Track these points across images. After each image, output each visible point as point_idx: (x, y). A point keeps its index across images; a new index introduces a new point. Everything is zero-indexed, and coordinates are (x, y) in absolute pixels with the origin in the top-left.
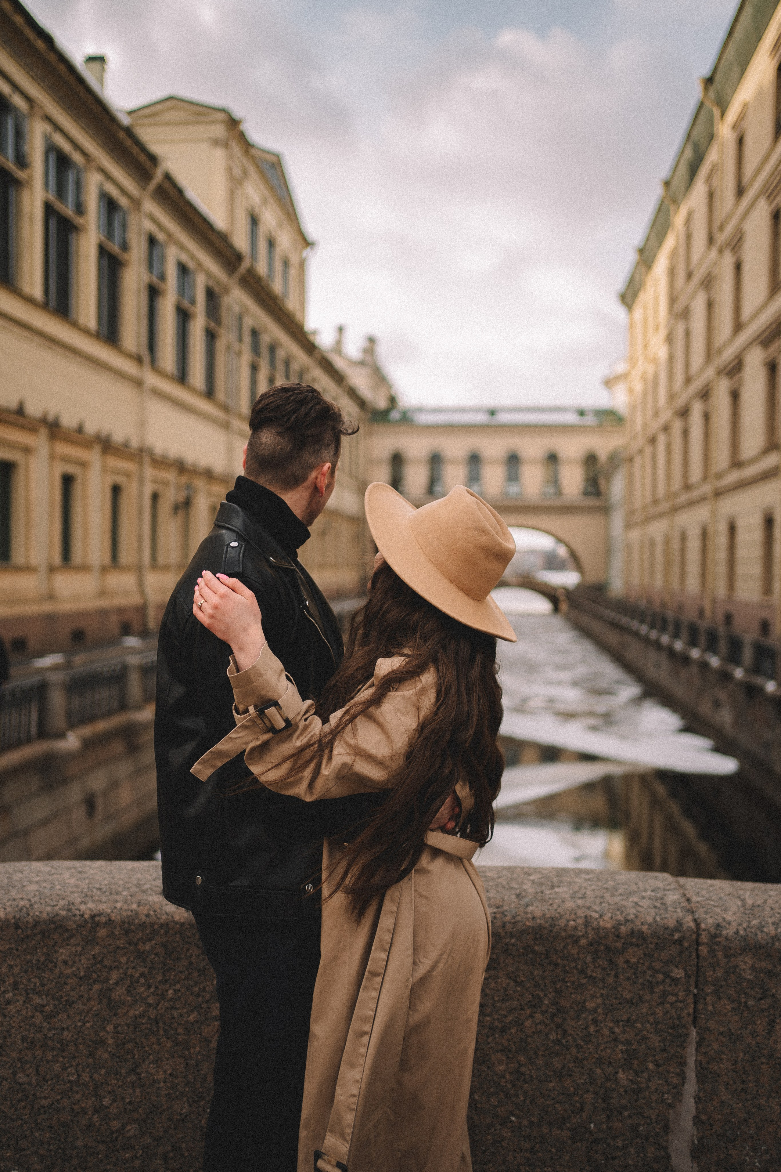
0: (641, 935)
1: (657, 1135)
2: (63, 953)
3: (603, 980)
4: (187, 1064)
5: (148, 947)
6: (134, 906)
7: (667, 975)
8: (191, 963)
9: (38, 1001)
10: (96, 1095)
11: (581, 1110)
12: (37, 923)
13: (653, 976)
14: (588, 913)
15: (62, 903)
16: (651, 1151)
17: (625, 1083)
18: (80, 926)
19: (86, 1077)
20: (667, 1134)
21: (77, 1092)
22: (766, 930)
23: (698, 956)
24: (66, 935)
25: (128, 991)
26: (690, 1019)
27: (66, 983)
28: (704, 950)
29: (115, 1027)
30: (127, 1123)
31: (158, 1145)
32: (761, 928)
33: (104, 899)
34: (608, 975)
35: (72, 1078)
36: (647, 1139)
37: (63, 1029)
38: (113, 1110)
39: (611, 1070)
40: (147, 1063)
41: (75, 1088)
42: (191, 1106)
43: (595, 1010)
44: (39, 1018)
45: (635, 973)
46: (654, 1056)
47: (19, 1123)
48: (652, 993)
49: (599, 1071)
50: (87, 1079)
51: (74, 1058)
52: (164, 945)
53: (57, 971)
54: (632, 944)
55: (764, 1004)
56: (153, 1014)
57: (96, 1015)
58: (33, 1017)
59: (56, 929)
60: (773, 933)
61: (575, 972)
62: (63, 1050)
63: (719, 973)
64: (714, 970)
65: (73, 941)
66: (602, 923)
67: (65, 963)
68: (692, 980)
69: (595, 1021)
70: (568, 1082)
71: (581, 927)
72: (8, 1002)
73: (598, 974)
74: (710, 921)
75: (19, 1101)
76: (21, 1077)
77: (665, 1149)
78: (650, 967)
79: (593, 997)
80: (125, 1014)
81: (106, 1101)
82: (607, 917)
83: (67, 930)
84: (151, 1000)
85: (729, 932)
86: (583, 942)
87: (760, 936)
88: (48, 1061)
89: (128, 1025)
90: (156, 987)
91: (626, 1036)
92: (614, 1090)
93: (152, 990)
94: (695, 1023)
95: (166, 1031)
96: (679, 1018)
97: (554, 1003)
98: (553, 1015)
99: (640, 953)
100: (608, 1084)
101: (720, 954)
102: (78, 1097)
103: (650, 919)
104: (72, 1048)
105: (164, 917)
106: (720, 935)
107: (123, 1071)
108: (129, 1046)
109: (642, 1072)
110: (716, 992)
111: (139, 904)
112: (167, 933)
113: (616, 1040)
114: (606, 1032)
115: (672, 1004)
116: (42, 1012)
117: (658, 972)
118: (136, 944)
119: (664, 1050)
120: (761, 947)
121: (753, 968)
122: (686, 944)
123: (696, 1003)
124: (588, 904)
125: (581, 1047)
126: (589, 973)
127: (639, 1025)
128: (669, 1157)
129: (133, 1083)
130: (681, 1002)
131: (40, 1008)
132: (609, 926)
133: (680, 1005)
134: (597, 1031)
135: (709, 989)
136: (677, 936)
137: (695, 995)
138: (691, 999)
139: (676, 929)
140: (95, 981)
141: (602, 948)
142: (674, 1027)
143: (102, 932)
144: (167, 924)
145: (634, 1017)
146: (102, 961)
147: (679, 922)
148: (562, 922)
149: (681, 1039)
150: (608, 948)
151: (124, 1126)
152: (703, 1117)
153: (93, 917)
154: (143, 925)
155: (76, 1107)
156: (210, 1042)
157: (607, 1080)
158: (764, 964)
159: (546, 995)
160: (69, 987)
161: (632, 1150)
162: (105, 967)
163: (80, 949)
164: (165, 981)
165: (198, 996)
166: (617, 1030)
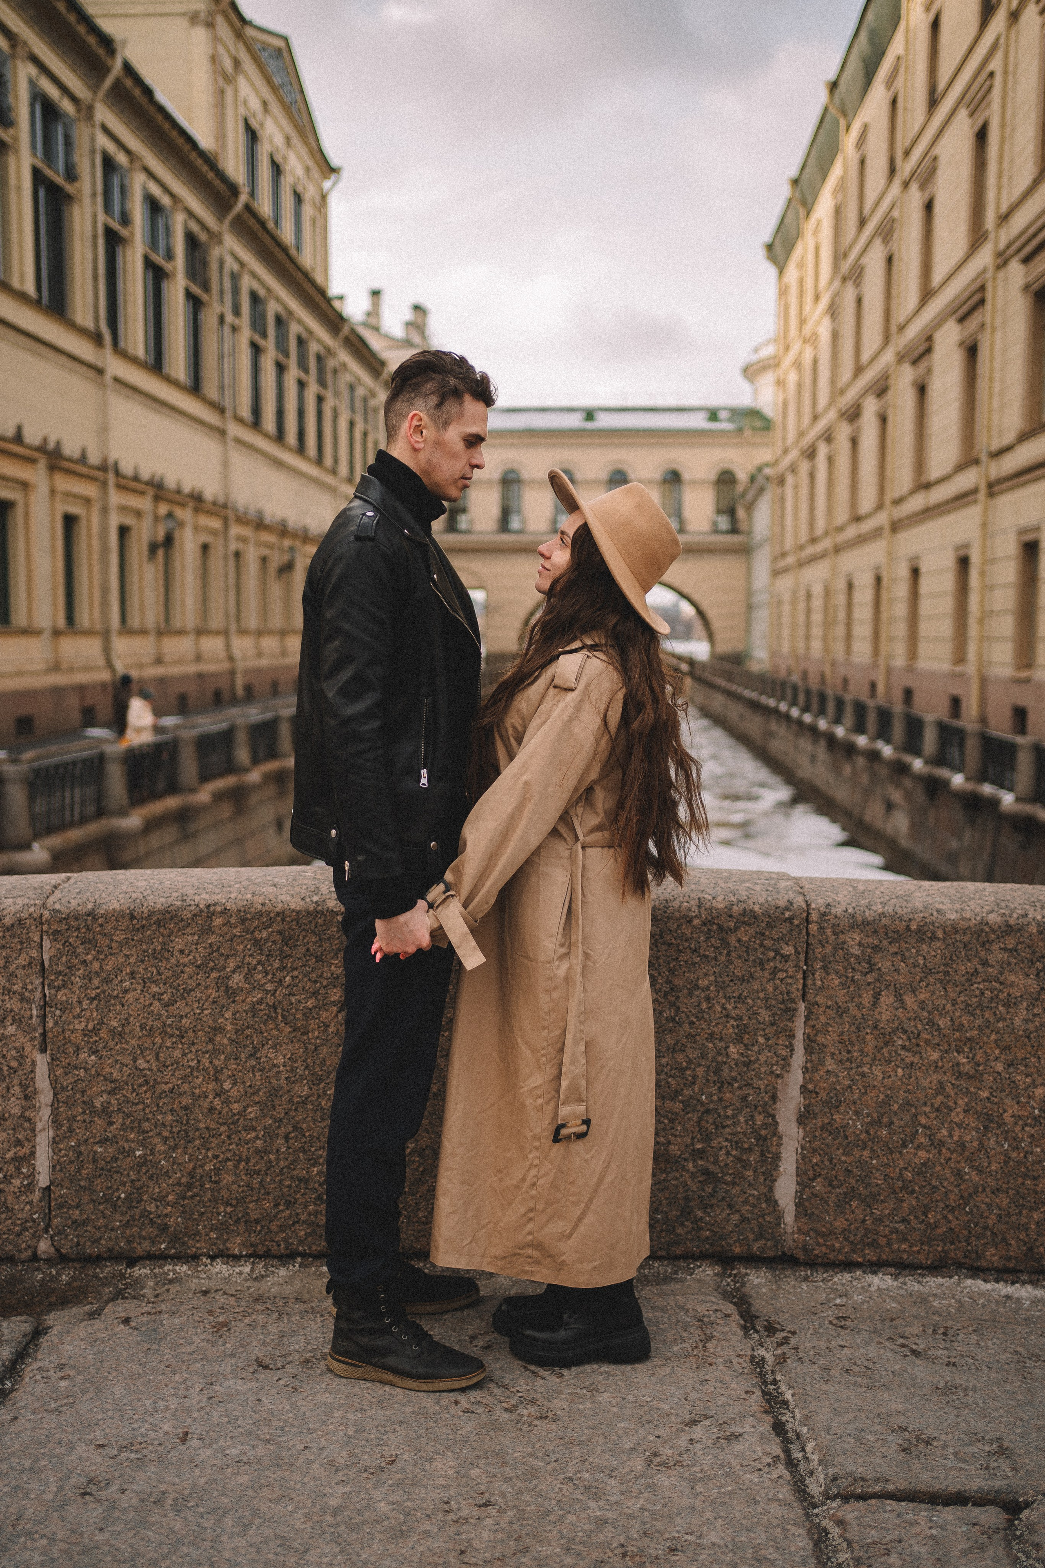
0: (754, 915)
1: (766, 1103)
2: (178, 943)
3: (715, 958)
4: (306, 1049)
5: (265, 934)
6: (249, 896)
7: (777, 952)
8: (308, 950)
9: (155, 989)
10: (217, 1080)
11: (694, 1083)
12: (152, 913)
13: (763, 953)
14: (701, 895)
15: (175, 894)
16: (759, 1119)
17: (736, 1056)
18: (195, 915)
19: (206, 1061)
20: (775, 1103)
21: (197, 1077)
22: (873, 908)
23: (808, 934)
24: (181, 925)
25: (246, 979)
26: (799, 994)
27: (182, 972)
28: (814, 928)
29: (234, 1014)
30: (248, 1106)
31: (279, 1127)
32: (869, 907)
33: (217, 891)
34: (721, 953)
35: (192, 1064)
36: (756, 1107)
37: (181, 1017)
38: (234, 1093)
39: (722, 1044)
40: (266, 1047)
41: (195, 1074)
42: (311, 1089)
43: (708, 988)
44: (156, 1006)
45: (747, 952)
46: (764, 1030)
47: (141, 1107)
48: (763, 970)
49: (711, 1045)
50: (207, 1065)
51: (193, 1044)
52: (280, 933)
53: (173, 961)
54: (744, 923)
55: (870, 978)
56: (270, 1000)
57: (214, 1002)
58: (151, 1005)
59: (171, 919)
60: (880, 911)
61: (688, 951)
62: (183, 1037)
63: (828, 950)
64: (823, 946)
65: (188, 930)
66: (715, 904)
67: (182, 952)
68: (802, 957)
69: (708, 999)
70: (680, 1057)
71: (695, 908)
72: (126, 991)
73: (711, 953)
74: (821, 901)
75: (140, 1086)
76: (142, 1064)
77: (773, 1117)
78: (761, 945)
79: (706, 975)
80: (243, 1001)
81: (227, 1086)
82: (720, 899)
83: (182, 920)
84: (269, 987)
85: (838, 910)
86: (696, 922)
87: (867, 914)
88: (168, 1048)
89: (246, 1012)
90: (274, 974)
91: (737, 1011)
92: (725, 1063)
93: (269, 977)
94: (804, 997)
95: (283, 1016)
96: (788, 993)
97: (669, 982)
98: (666, 995)
99: (751, 931)
100: (720, 1058)
101: (829, 932)
102: (198, 1081)
103: (762, 900)
104: (191, 1034)
105: (280, 905)
106: (830, 913)
107: (243, 1056)
108: (248, 1032)
109: (753, 1045)
110: (825, 968)
111: (254, 894)
112: (283, 920)
113: (727, 1016)
114: (719, 1009)
115: (782, 980)
116: (159, 1000)
117: (769, 949)
118: (252, 933)
119: (772, 1024)
120: (868, 923)
121: (860, 944)
122: (796, 922)
123: (804, 978)
124: (701, 888)
125: (694, 1023)
126: (702, 952)
127: (750, 1001)
128: (776, 1123)
129: (254, 1067)
130: (791, 977)
131: (157, 997)
132: (721, 906)
133: (790, 981)
134: (709, 1008)
135: (818, 964)
136: (787, 914)
137: (804, 972)
138: (800, 976)
139: (787, 909)
140: (212, 970)
141: (715, 927)
142: (783, 1002)
143: (218, 921)
144: (283, 912)
145: (745, 994)
146: (218, 950)
147: (791, 903)
148: (676, 904)
149: (790, 1013)
150: (720, 928)
151: (245, 1108)
152: (810, 1087)
153: (208, 906)
154: (260, 914)
155: (197, 1091)
156: (328, 1026)
157: (719, 1053)
158: (870, 940)
159: (659, 974)
160: (186, 976)
161: (742, 1119)
162: (222, 955)
163: (196, 937)
164: (283, 968)
165: (315, 982)
166: (728, 1006)
